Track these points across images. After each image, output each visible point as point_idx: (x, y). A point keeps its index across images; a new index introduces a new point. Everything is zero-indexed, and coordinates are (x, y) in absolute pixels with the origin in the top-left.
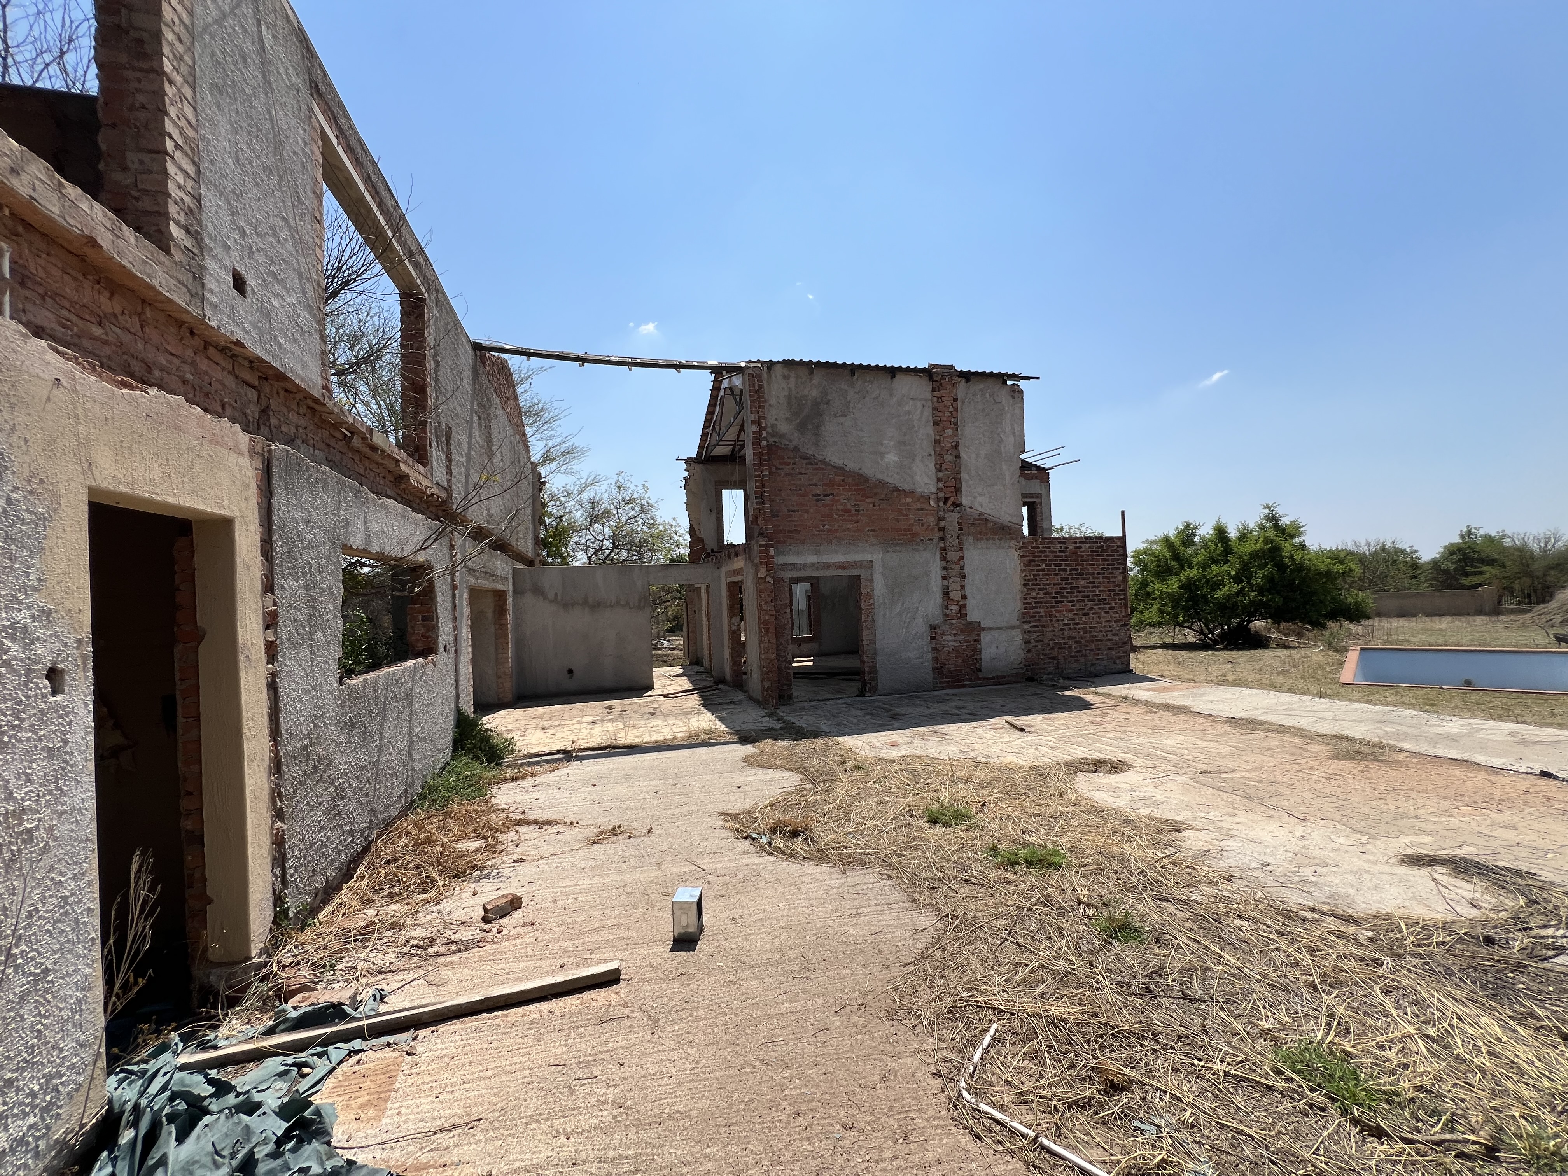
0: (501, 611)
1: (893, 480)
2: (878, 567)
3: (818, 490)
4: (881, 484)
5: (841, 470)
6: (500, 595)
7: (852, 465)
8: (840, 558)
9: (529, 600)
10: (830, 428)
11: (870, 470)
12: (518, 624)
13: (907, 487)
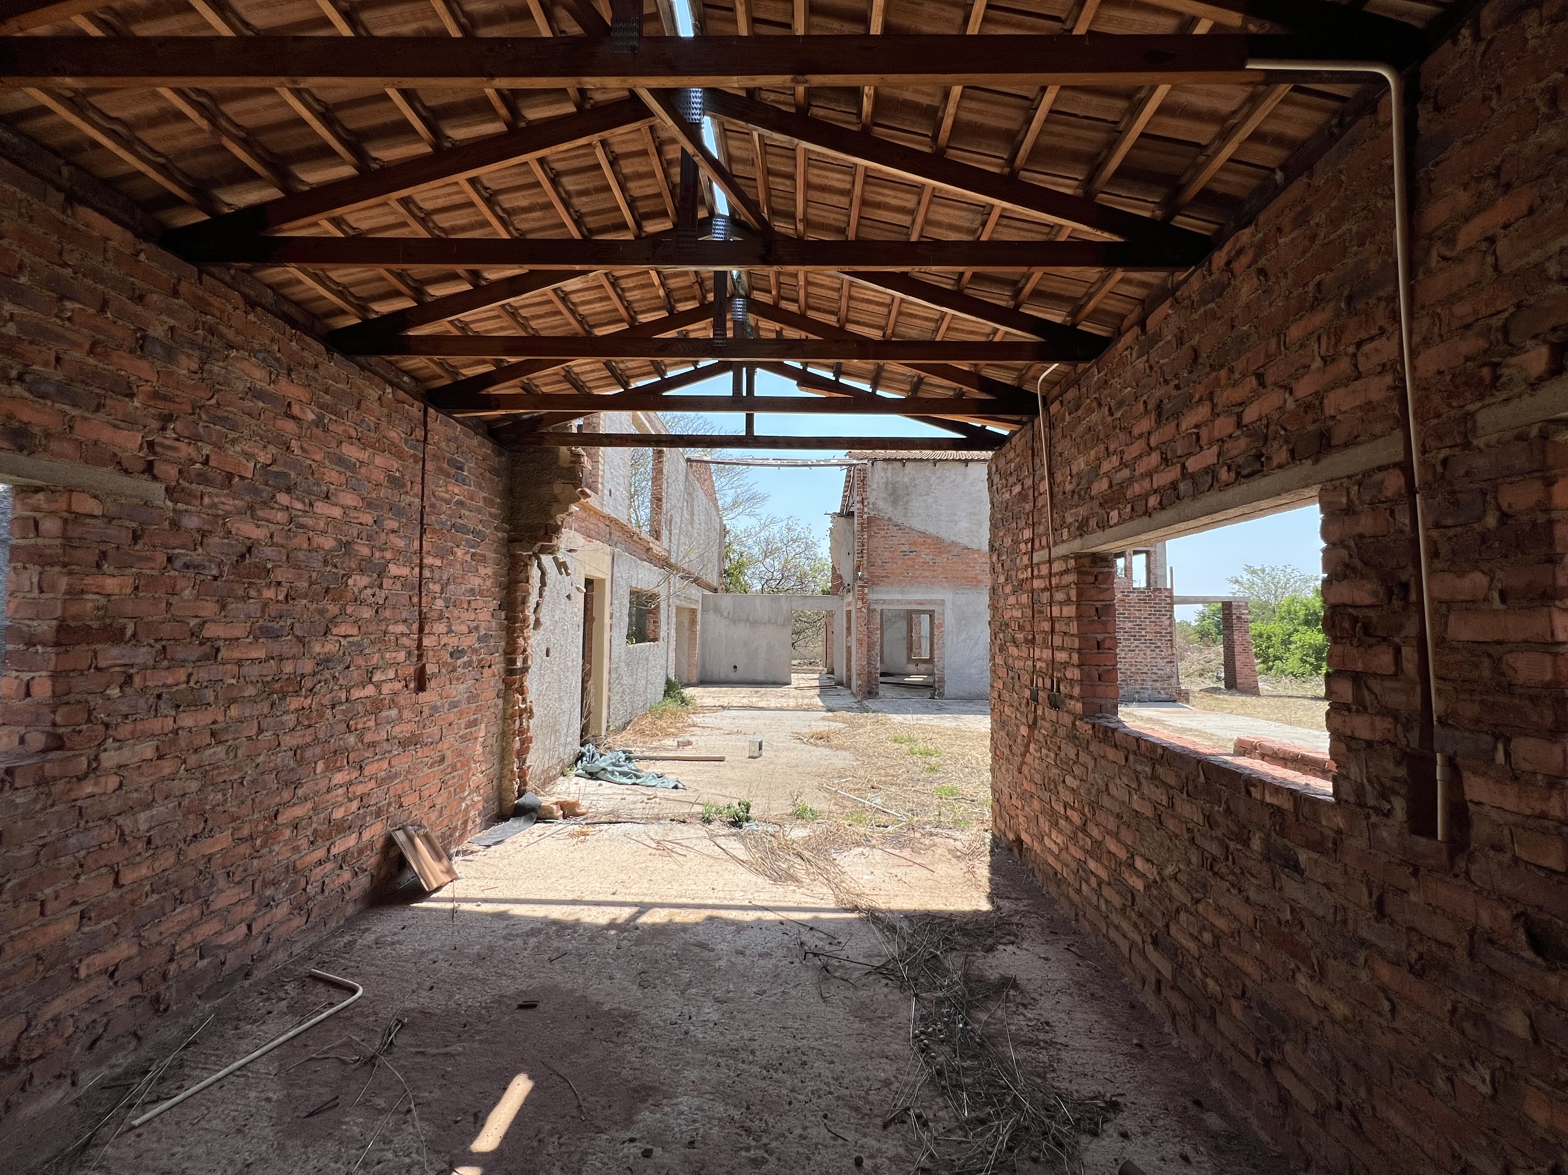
0: (693, 622)
1: (964, 541)
2: (949, 605)
3: (905, 548)
4: (954, 544)
5: (923, 534)
6: (693, 612)
7: (931, 530)
8: (919, 597)
9: (711, 616)
10: (916, 504)
11: (946, 533)
12: (703, 632)
13: (975, 547)
